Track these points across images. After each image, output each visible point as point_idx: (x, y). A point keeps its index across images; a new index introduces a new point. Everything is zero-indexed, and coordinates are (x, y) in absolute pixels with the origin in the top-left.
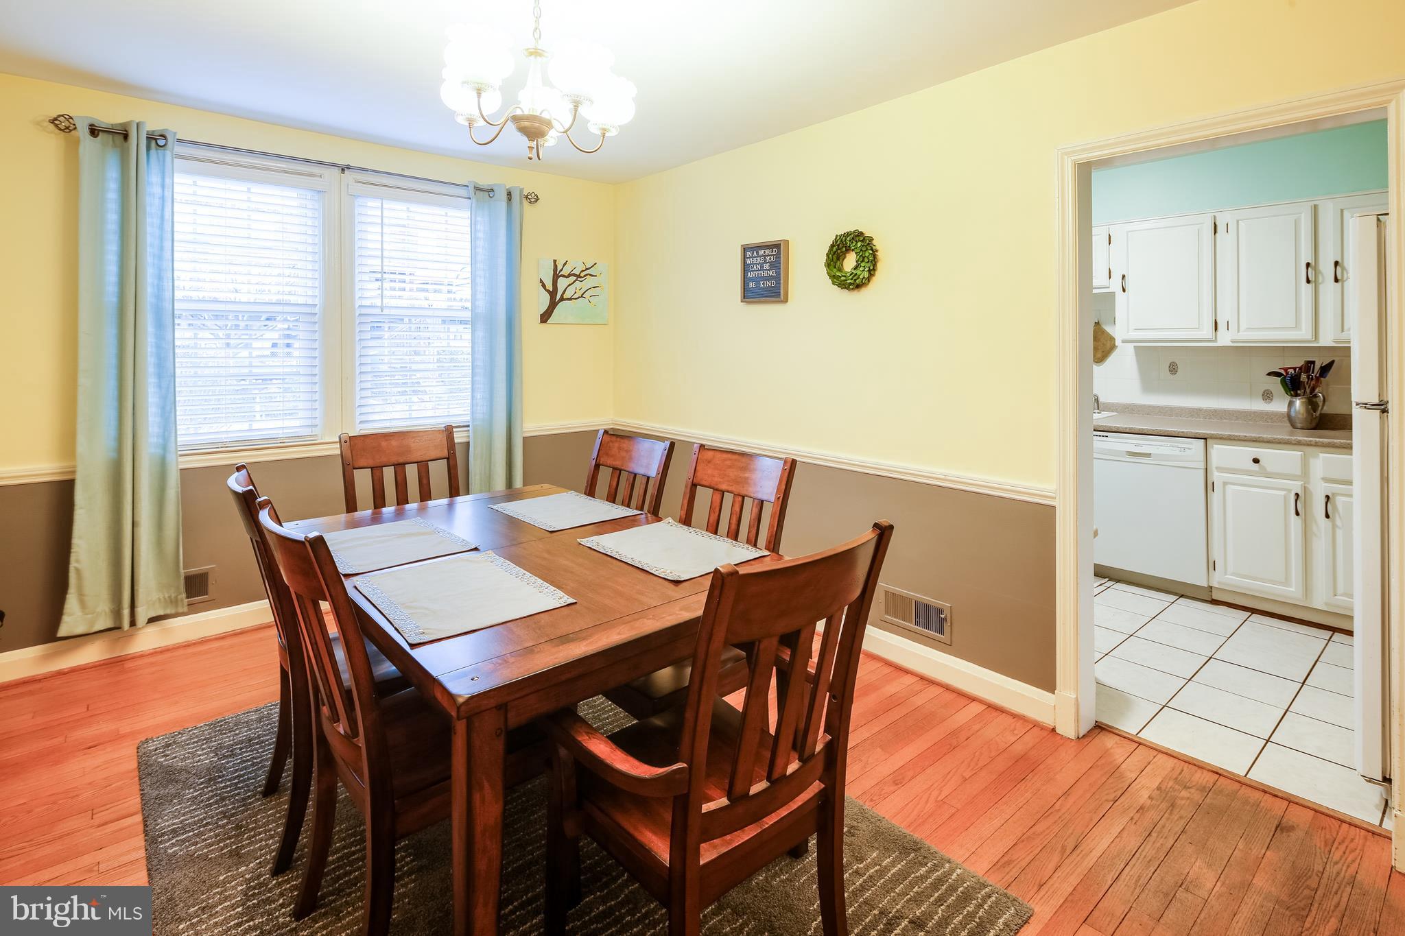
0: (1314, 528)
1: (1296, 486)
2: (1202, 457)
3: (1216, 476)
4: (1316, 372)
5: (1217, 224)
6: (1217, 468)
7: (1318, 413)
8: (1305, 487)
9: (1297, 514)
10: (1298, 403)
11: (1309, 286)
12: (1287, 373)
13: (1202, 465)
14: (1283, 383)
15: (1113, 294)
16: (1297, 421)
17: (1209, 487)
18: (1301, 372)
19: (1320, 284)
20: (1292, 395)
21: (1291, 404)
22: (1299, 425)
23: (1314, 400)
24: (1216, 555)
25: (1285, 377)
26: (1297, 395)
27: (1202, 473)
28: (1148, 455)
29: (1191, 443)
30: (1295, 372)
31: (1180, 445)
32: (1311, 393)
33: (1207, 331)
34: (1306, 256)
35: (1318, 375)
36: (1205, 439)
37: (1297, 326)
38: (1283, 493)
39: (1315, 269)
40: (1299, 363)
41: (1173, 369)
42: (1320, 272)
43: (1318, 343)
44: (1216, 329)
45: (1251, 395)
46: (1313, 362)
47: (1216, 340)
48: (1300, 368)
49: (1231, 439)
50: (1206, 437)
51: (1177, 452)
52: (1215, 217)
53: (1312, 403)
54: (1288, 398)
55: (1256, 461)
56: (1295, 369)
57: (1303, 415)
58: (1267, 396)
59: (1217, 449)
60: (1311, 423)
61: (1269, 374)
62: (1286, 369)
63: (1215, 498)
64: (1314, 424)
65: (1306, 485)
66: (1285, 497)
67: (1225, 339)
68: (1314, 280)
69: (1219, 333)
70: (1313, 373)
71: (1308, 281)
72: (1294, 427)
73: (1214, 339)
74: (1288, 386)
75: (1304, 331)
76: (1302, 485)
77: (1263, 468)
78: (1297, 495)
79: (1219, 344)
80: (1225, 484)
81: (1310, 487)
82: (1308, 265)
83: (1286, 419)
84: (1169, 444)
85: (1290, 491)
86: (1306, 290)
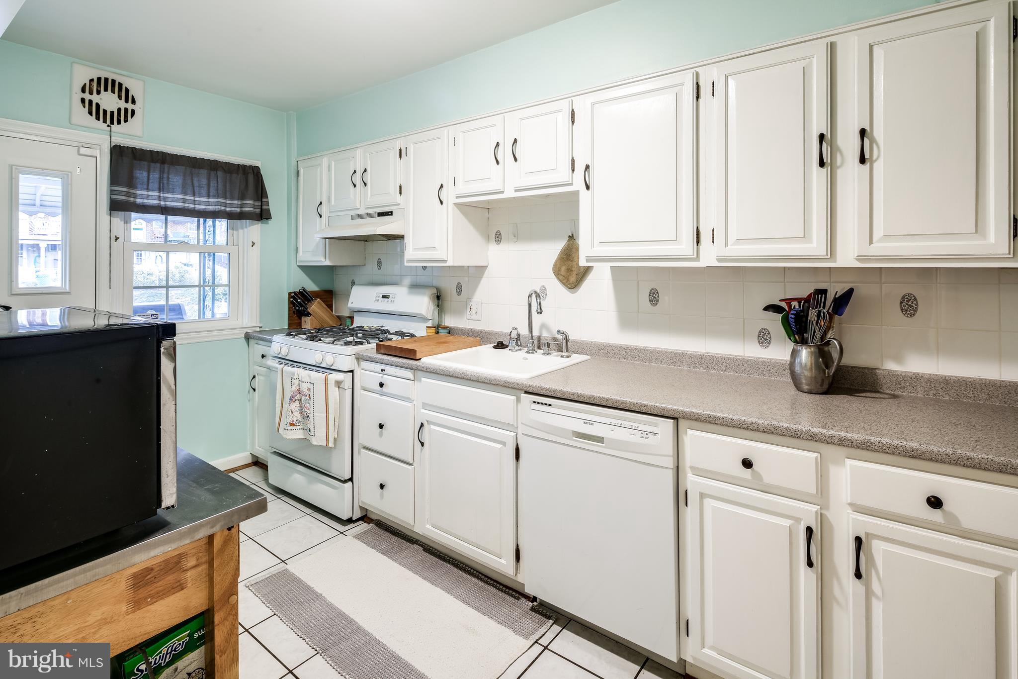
0: (837, 591)
1: (808, 513)
2: (669, 449)
3: (691, 481)
4: (827, 307)
5: (700, 84)
6: (692, 468)
7: (833, 370)
8: (821, 514)
9: (810, 564)
10: (805, 355)
11: (824, 171)
12: (789, 306)
13: (670, 463)
14: (786, 322)
15: (576, 194)
16: (804, 381)
17: (680, 497)
18: (809, 307)
19: (839, 167)
20: (796, 342)
21: (794, 354)
22: (805, 387)
23: (826, 349)
24: (691, 611)
25: (788, 313)
26: (803, 342)
27: (670, 475)
28: (600, 440)
29: (655, 425)
30: (800, 306)
31: (642, 427)
32: (822, 338)
33: (686, 246)
34: (819, 125)
35: (830, 311)
36: (676, 419)
37: (805, 236)
38: (787, 523)
39: (832, 144)
40: (804, 291)
41: (654, 297)
42: (839, 150)
43: (835, 262)
44: (698, 242)
45: (743, 336)
46: (824, 292)
47: (697, 258)
48: (807, 300)
49: (710, 422)
50: (676, 416)
51: (636, 438)
52: (697, 74)
53: (822, 353)
54: (791, 345)
55: (747, 464)
56: (799, 300)
57: (811, 369)
58: (764, 338)
59: (692, 437)
60: (822, 385)
61: (767, 308)
62: (788, 301)
63: (690, 514)
64: (826, 386)
65: (823, 512)
66: (791, 532)
67: (709, 257)
68: (829, 161)
69: (701, 247)
70: (824, 307)
71: (822, 164)
72: (798, 386)
73: (695, 256)
74: (791, 327)
75: (814, 244)
76: (817, 512)
77: (758, 477)
78: (809, 530)
79: (703, 263)
80: (702, 496)
81: (830, 515)
82: (822, 137)
83: (788, 371)
84: (627, 424)
85: (798, 520)
86: (818, 176)
